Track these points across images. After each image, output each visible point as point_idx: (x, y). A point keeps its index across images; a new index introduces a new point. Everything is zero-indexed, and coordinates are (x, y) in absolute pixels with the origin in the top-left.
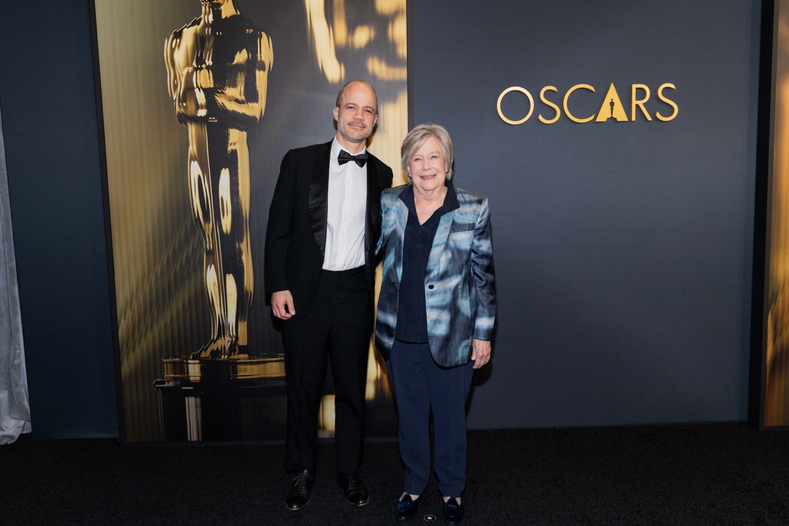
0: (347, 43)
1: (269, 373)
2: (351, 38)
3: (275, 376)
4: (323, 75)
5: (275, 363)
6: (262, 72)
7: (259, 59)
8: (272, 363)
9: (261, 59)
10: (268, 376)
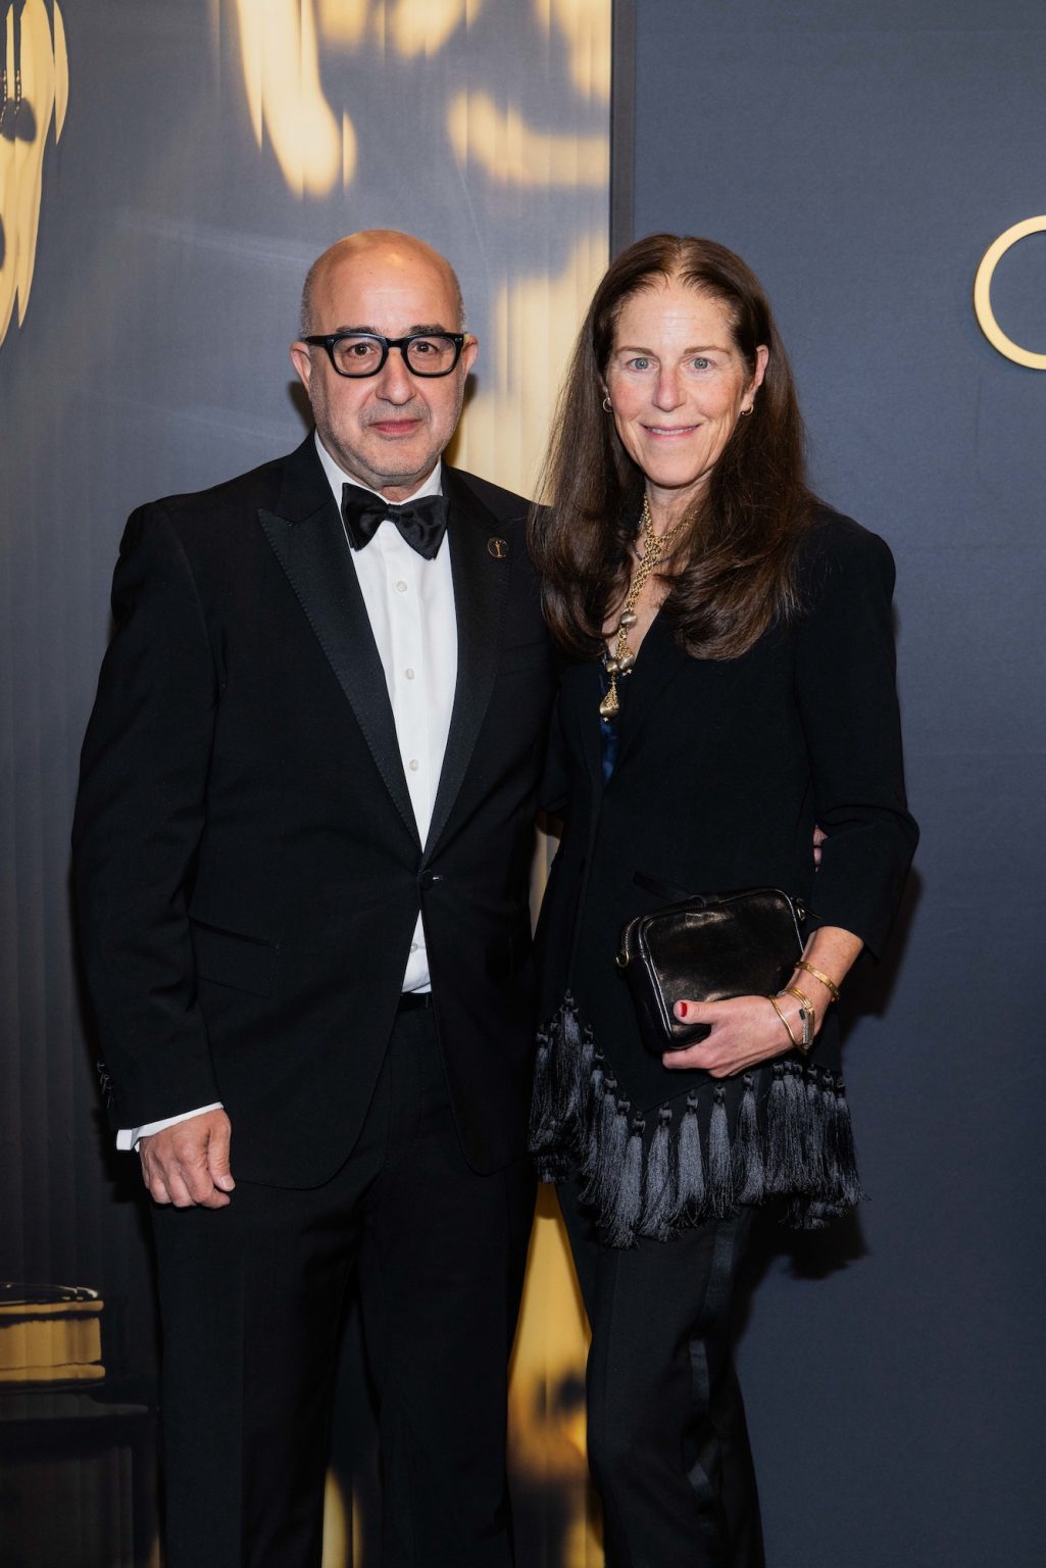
0: (369, 31)
1: (24, 1364)
2: (387, 14)
3: (48, 1375)
4: (266, 162)
5: (49, 1325)
6: (17, 141)
7: (11, 93)
8: (36, 1325)
9: (16, 95)
10: (21, 1376)
